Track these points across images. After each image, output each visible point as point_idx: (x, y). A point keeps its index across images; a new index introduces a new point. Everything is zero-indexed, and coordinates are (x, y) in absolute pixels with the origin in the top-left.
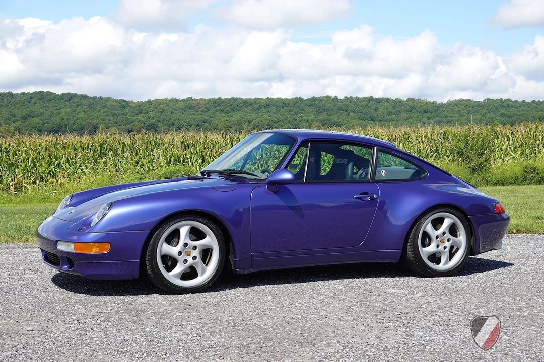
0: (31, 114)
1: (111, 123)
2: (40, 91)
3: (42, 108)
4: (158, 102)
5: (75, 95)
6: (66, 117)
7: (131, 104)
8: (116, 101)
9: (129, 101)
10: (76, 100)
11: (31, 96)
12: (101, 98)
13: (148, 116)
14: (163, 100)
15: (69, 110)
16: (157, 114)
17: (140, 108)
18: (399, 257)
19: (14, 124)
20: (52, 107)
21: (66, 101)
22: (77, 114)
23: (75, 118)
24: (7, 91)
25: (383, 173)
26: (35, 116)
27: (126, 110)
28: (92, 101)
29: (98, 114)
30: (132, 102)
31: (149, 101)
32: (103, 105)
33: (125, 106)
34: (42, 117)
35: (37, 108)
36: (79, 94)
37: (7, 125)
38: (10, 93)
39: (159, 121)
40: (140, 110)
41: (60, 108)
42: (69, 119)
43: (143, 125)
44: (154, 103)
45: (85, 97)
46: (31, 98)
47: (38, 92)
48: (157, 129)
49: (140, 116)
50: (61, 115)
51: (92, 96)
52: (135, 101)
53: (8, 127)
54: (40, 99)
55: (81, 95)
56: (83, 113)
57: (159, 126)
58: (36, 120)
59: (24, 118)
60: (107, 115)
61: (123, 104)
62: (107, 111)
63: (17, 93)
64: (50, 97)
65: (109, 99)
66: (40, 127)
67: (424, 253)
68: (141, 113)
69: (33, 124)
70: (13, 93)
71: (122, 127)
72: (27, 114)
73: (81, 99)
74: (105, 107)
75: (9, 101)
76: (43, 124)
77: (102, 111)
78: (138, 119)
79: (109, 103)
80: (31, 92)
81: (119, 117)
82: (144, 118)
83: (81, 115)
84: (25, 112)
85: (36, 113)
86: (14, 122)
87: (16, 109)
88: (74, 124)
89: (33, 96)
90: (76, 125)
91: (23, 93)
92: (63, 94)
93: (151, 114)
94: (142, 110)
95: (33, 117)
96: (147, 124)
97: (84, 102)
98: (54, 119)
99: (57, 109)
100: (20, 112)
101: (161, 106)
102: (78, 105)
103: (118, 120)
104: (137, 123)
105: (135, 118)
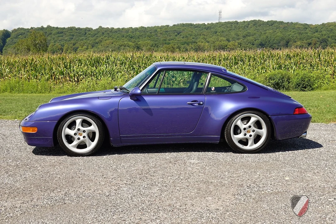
0: (248, 34)
1: (298, 39)
2: (254, 20)
3: (255, 30)
4: (329, 24)
5: (276, 22)
6: (269, 36)
7: (311, 26)
8: (302, 25)
9: (310, 24)
10: (276, 25)
11: (249, 23)
12: (292, 23)
13: (321, 34)
14: (332, 23)
15: (271, 31)
16: (328, 33)
17: (317, 29)
18: (219, 140)
19: (238, 41)
20: (261, 29)
21: (270, 26)
22: (277, 34)
23: (275, 36)
24: (234, 21)
25: (213, 89)
26: (251, 36)
27: (307, 30)
28: (286, 25)
29: (289, 33)
30: (312, 25)
31: (323, 25)
32: (292, 28)
33: (307, 28)
34: (255, 36)
35: (251, 30)
36: (278, 21)
37: (234, 42)
38: (236, 22)
39: (329, 37)
40: (316, 31)
41: (266, 30)
42: (271, 37)
43: (318, 40)
44: (326, 25)
45: (281, 23)
46: (249, 24)
47: (253, 21)
48: (327, 42)
49: (316, 34)
50: (266, 35)
51: (286, 22)
52: (313, 25)
53: (234, 43)
54: (254, 25)
55: (279, 21)
56: (280, 33)
57: (329, 40)
58: (251, 38)
59: (244, 37)
60: (295, 34)
61: (306, 26)
62: (295, 32)
63: (241, 22)
64: (260, 24)
65: (297, 24)
66: (253, 42)
67: (235, 138)
68: (317, 32)
69: (249, 41)
70: (238, 21)
71: (305, 41)
72: (246, 34)
73: (279, 24)
74: (293, 29)
75: (235, 27)
76: (255, 40)
77: (292, 31)
78: (315, 36)
79: (297, 26)
80: (248, 21)
81: (303, 35)
82: (319, 35)
83: (279, 34)
84: (245, 33)
85: (251, 33)
86: (238, 39)
87: (239, 32)
88: (274, 40)
89: (250, 23)
90: (275, 40)
91: (244, 22)
92: (268, 21)
93: (324, 33)
94: (318, 30)
95: (249, 36)
96: (321, 39)
97: (281, 26)
98: (262, 37)
99: (264, 31)
100: (241, 33)
101: (331, 27)
102: (277, 28)
103: (302, 37)
104: (314, 39)
105: (313, 35)
